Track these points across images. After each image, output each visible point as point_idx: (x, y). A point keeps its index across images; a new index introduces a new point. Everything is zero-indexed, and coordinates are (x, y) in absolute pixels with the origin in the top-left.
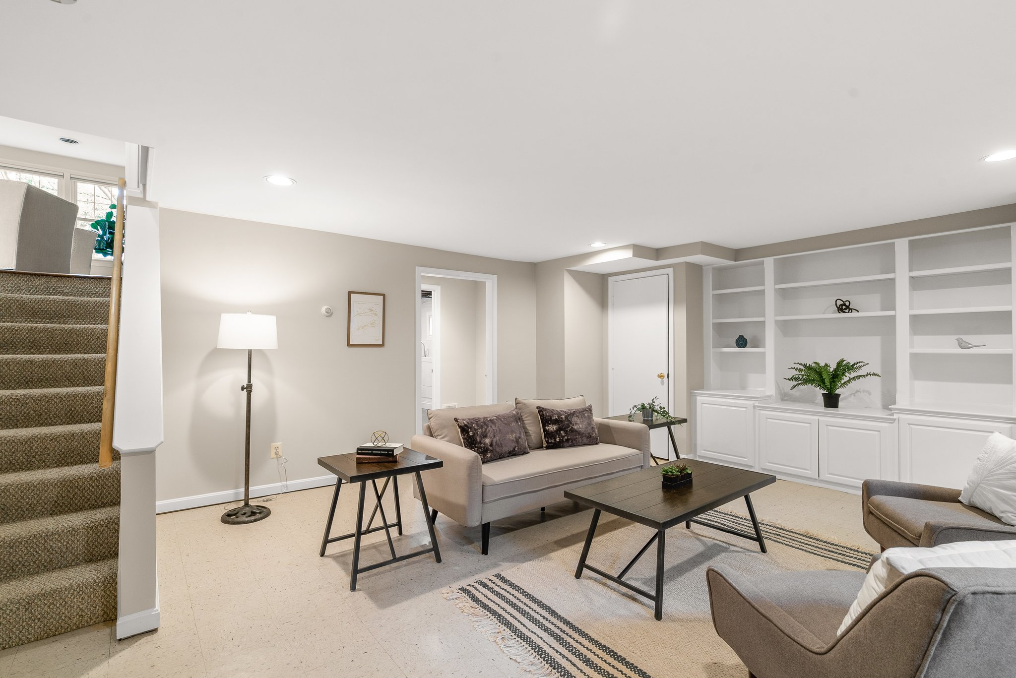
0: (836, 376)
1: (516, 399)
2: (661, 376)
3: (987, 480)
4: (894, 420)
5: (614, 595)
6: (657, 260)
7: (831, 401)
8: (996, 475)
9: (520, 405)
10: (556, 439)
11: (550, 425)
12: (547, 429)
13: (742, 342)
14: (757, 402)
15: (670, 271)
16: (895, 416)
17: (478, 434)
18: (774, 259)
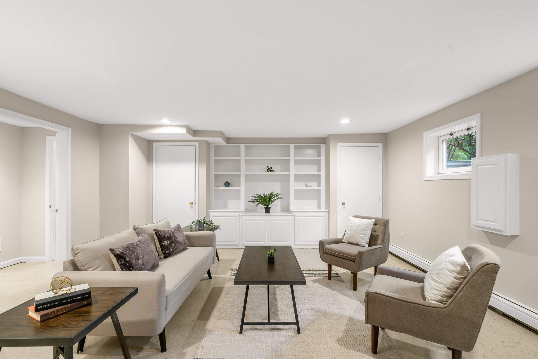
0: (270, 199)
1: (134, 226)
2: (191, 204)
3: (355, 233)
4: (293, 216)
5: (269, 333)
6: (194, 137)
7: (268, 210)
8: (358, 230)
9: (138, 230)
10: (170, 250)
11: (165, 241)
12: (164, 244)
13: (227, 184)
14: (241, 213)
15: (197, 144)
16: (294, 214)
17: (133, 258)
18: (245, 145)
